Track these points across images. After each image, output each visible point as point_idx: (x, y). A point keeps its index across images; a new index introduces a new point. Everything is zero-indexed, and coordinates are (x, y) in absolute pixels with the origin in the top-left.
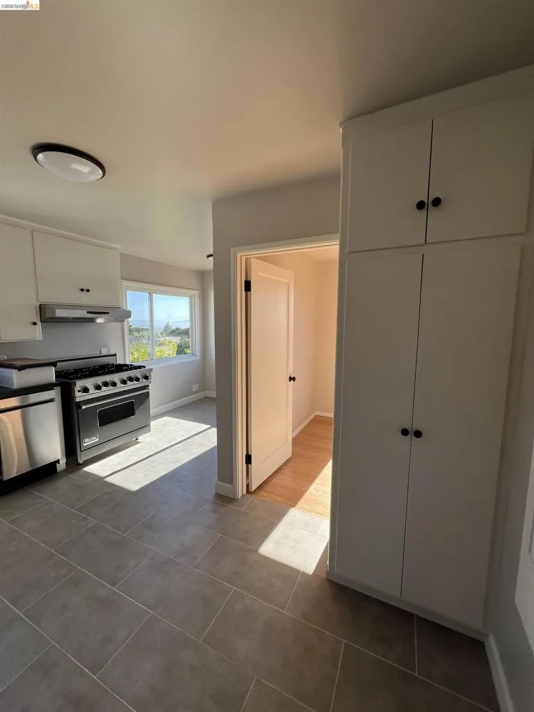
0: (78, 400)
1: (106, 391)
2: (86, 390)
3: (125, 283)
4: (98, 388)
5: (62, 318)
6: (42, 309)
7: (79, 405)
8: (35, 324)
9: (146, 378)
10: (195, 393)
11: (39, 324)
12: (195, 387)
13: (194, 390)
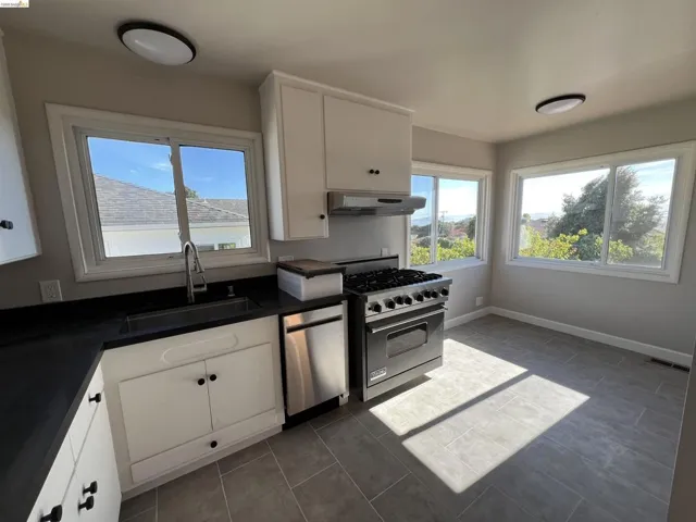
0: (368, 320)
1: (400, 309)
2: (377, 308)
3: (415, 165)
4: (390, 305)
5: (349, 209)
6: (331, 198)
7: (368, 327)
8: (322, 217)
9: (445, 292)
10: (479, 307)
11: (326, 217)
12: (479, 301)
13: (478, 304)
